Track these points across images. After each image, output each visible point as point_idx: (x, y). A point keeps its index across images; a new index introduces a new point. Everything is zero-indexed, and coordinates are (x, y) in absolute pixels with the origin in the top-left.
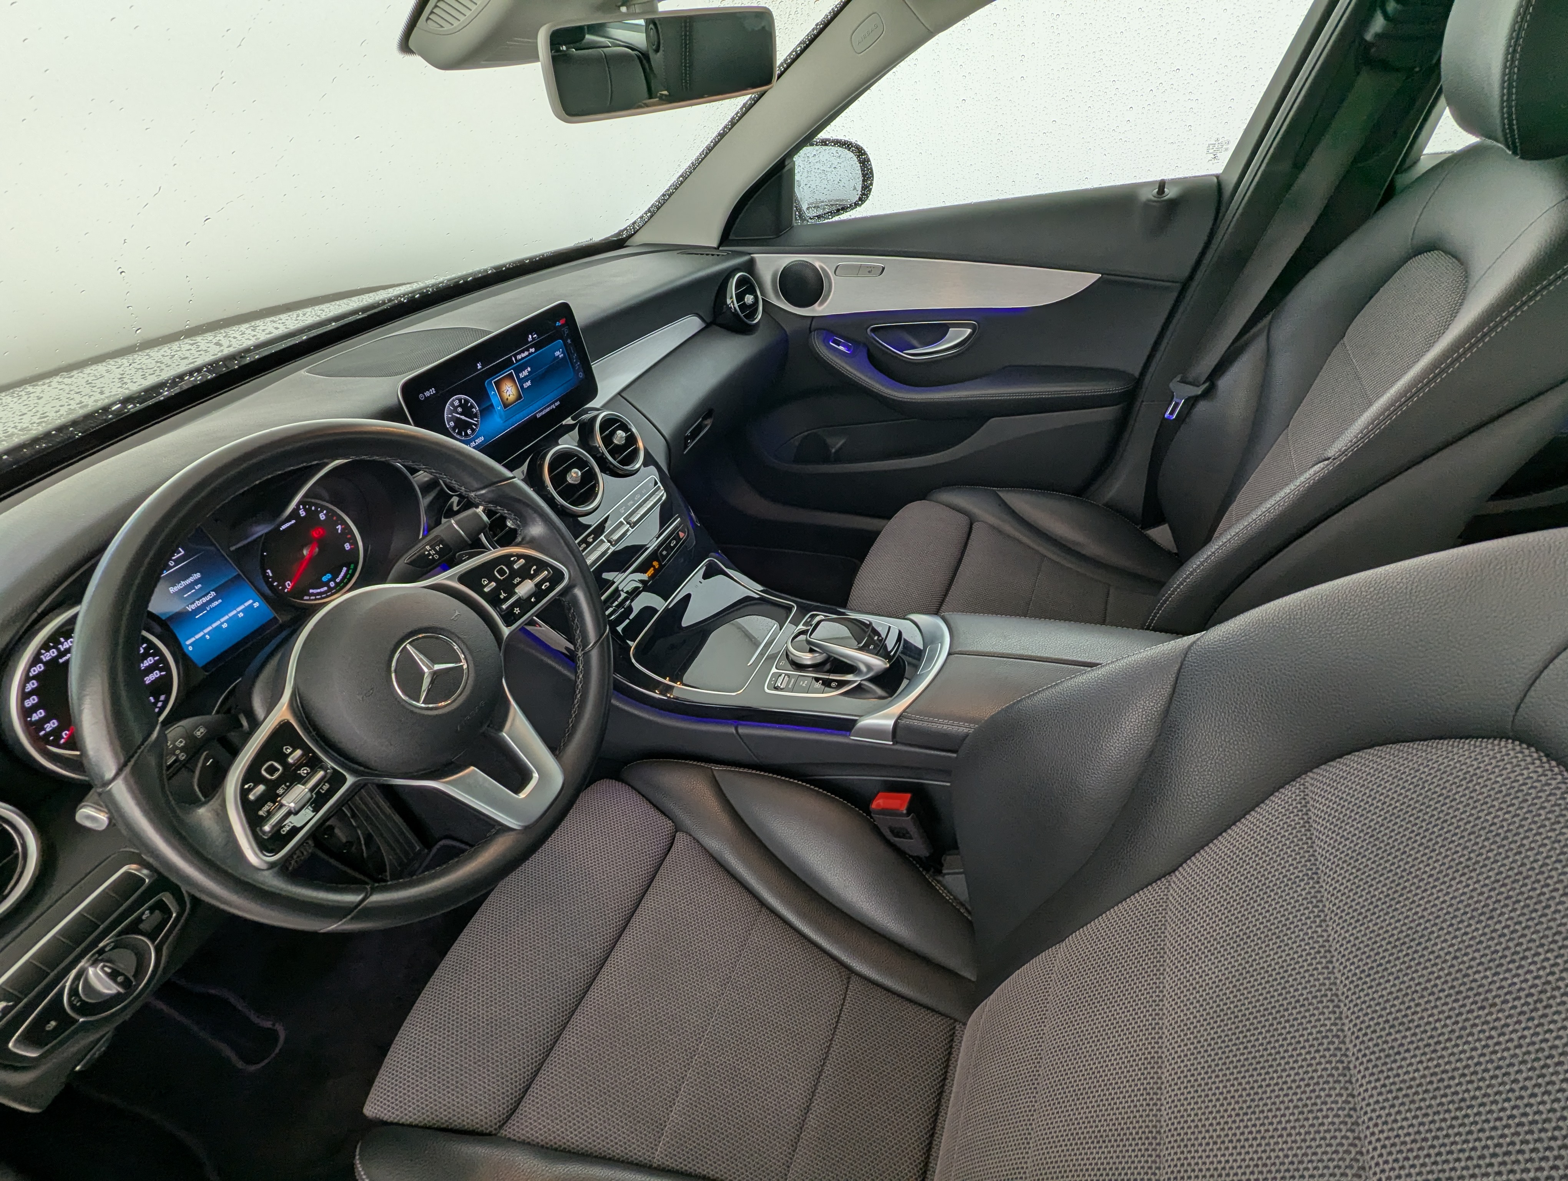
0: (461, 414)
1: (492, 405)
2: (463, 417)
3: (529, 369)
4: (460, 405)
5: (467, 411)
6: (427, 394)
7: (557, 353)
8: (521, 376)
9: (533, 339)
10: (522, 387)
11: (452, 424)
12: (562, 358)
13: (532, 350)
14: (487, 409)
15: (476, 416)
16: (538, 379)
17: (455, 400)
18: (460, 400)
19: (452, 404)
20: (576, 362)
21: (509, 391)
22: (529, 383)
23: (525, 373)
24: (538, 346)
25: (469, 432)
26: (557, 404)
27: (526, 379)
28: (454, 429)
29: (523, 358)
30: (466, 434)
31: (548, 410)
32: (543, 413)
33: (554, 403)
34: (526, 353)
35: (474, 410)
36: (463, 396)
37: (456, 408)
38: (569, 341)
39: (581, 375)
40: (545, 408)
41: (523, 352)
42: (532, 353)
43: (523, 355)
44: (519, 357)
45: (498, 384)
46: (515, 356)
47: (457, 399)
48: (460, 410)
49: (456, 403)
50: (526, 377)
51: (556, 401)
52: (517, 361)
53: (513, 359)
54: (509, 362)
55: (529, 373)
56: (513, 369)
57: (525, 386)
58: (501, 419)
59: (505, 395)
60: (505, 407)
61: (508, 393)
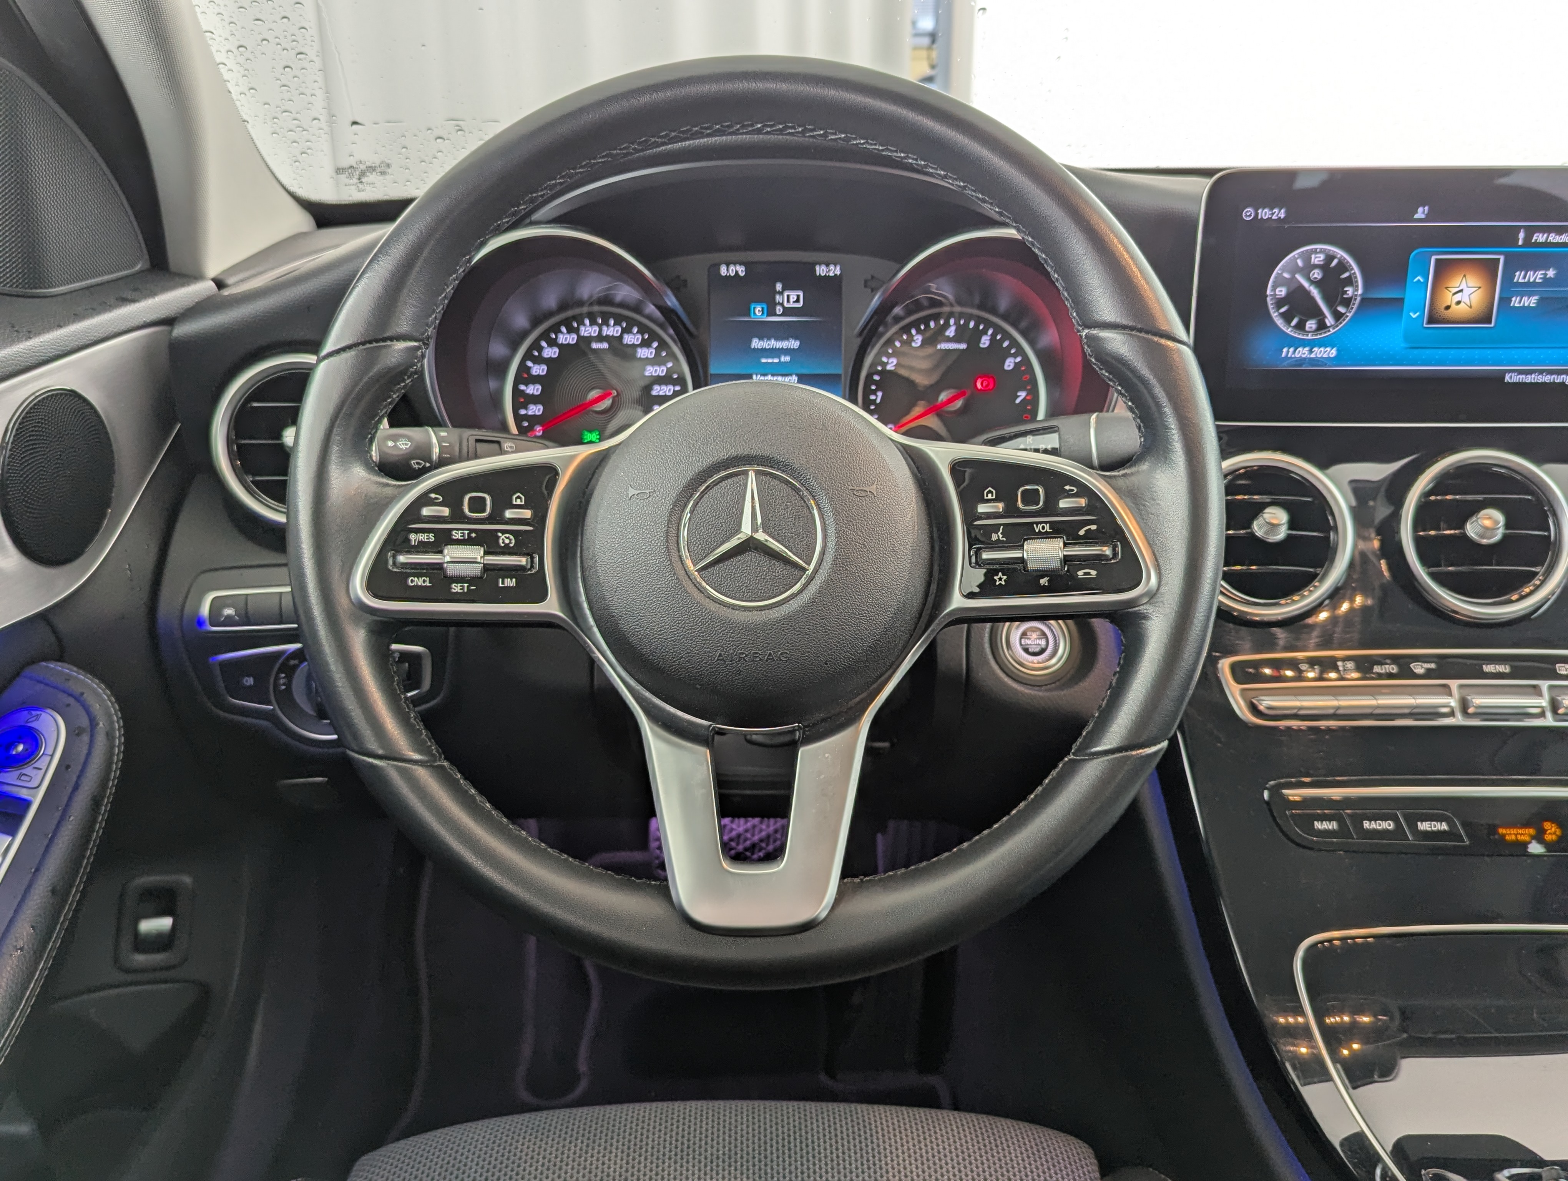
0: (1313, 283)
1: (1400, 301)
2: (1315, 292)
3: (1551, 273)
4: (1325, 267)
5: (1332, 282)
6: (1264, 213)
8: (1519, 277)
10: (1505, 300)
11: (1282, 292)
14: (1382, 304)
15: (1347, 302)
16: (1559, 305)
17: (1318, 251)
18: (1330, 257)
19: (1307, 257)
22: (1531, 301)
23: (1536, 276)
25: (1311, 324)
27: (1528, 288)
28: (1279, 303)
29: (1546, 244)
30: (1300, 327)
31: (1548, 379)
32: (1529, 379)
35: (1350, 291)
36: (1340, 253)
37: (1310, 267)
40: (1541, 372)
41: (1559, 230)
43: (1554, 238)
44: (1540, 238)
45: (1444, 269)
46: (1530, 231)
47: (1322, 251)
48: (1317, 274)
49: (1318, 259)
50: (1528, 284)
52: (1528, 242)
53: (1522, 235)
54: (1506, 238)
55: (1546, 281)
56: (1507, 255)
57: (1515, 302)
58: (1406, 338)
59: (1448, 297)
60: (1431, 320)
61: (1458, 297)
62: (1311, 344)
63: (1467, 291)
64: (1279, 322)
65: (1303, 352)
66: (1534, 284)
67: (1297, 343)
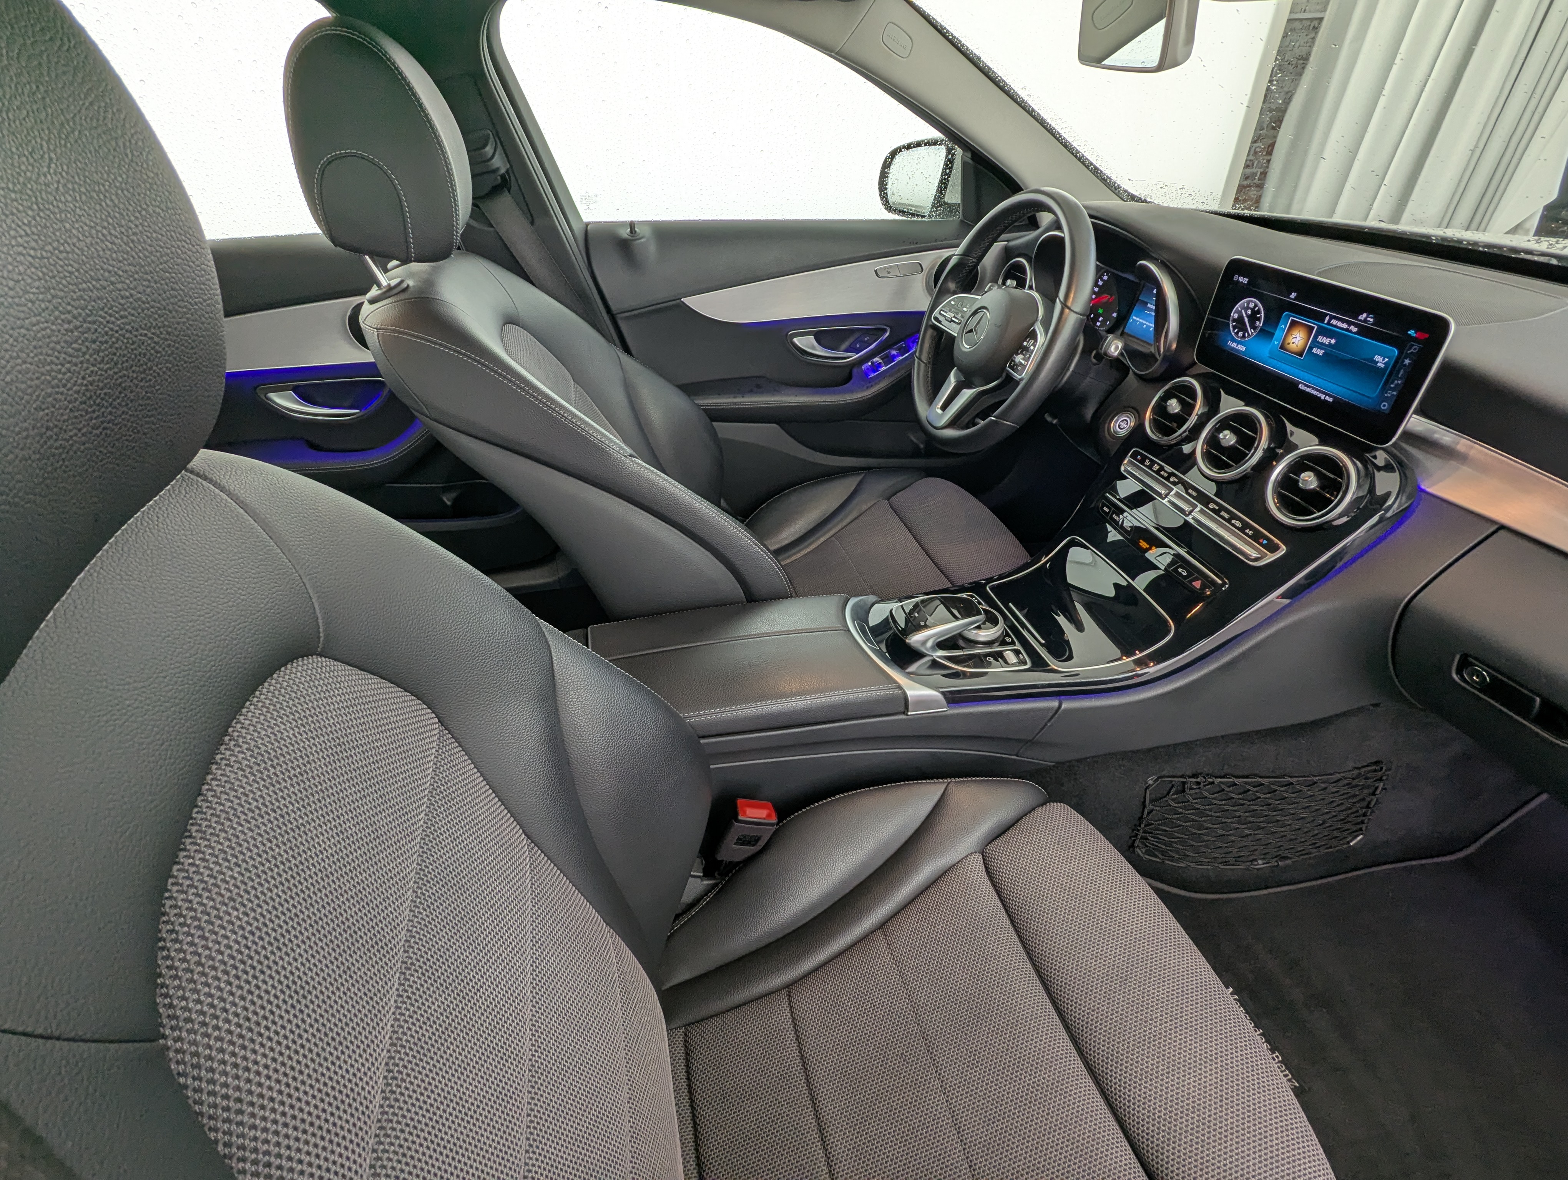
0: (1248, 316)
1: (1272, 335)
2: (1246, 320)
3: (1333, 341)
4: (1253, 310)
5: (1253, 317)
6: (1241, 279)
7: (1378, 358)
8: (1320, 339)
9: (1365, 321)
10: (1311, 348)
11: (1236, 316)
12: (1379, 368)
13: (1354, 329)
14: (1266, 333)
15: (1255, 328)
16: (1331, 359)
17: (1252, 302)
18: (1256, 306)
19: (1248, 304)
20: (1393, 389)
21: (1297, 340)
22: (1320, 352)
23: (1326, 341)
24: (1364, 331)
25: (1241, 334)
26: (1331, 400)
27: (1321, 346)
28: (1234, 320)
29: (1336, 326)
30: (1237, 334)
31: (1315, 393)
32: (1308, 390)
33: (1327, 394)
34: (1345, 326)
35: (1258, 323)
36: (1260, 305)
37: (1248, 308)
38: (1407, 362)
39: (1385, 406)
40: (1314, 388)
41: (1343, 321)
42: (1351, 331)
43: (1340, 324)
44: (1334, 322)
45: (1294, 324)
46: (1332, 317)
47: (1254, 302)
48: (1249, 312)
49: (1252, 305)
50: (1322, 344)
51: (1330, 396)
52: (1329, 323)
53: (1327, 318)
54: (1320, 317)
55: (1330, 345)
56: (1319, 327)
57: (1315, 350)
58: (1270, 352)
59: (1290, 339)
60: (1282, 347)
61: (1294, 340)
62: (1239, 343)
63: (1298, 338)
64: (1231, 329)
65: (1234, 345)
66: (1324, 344)
67: (1234, 340)
